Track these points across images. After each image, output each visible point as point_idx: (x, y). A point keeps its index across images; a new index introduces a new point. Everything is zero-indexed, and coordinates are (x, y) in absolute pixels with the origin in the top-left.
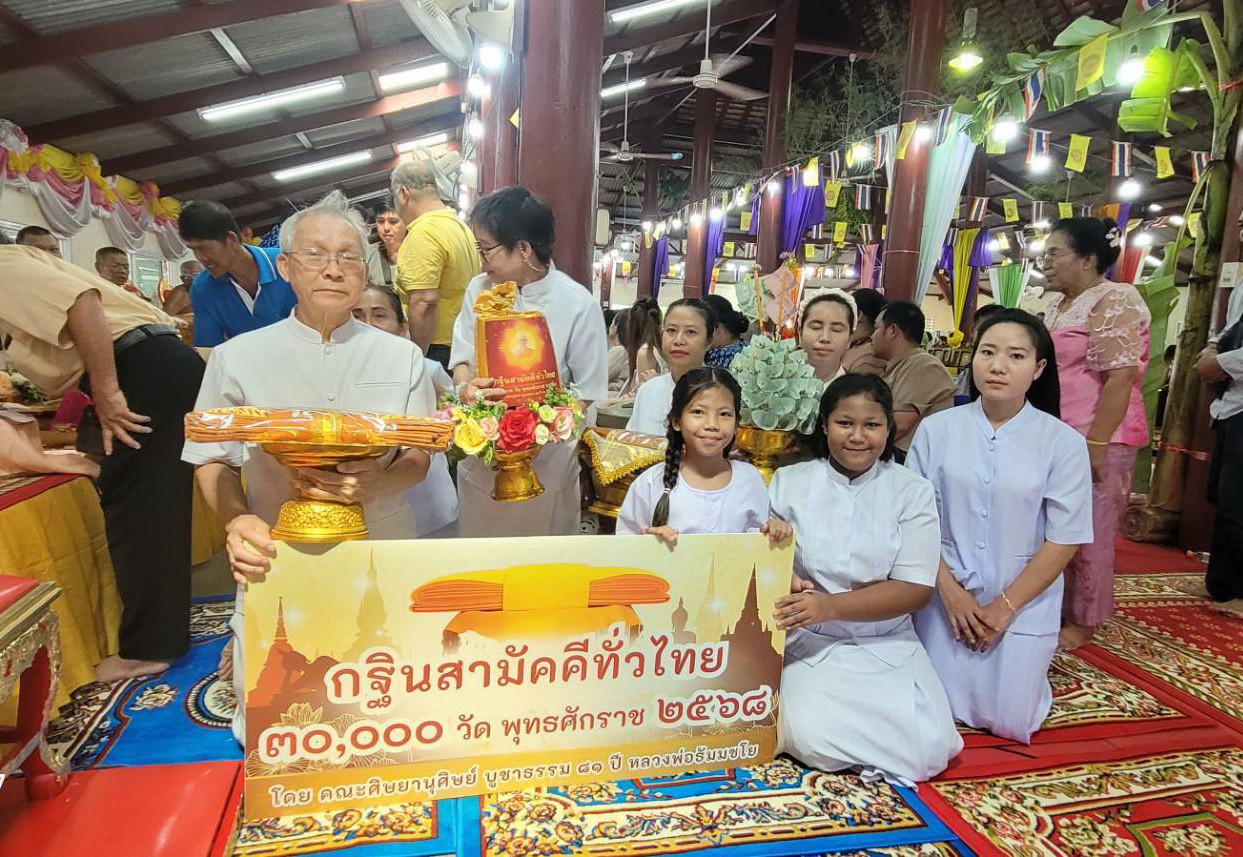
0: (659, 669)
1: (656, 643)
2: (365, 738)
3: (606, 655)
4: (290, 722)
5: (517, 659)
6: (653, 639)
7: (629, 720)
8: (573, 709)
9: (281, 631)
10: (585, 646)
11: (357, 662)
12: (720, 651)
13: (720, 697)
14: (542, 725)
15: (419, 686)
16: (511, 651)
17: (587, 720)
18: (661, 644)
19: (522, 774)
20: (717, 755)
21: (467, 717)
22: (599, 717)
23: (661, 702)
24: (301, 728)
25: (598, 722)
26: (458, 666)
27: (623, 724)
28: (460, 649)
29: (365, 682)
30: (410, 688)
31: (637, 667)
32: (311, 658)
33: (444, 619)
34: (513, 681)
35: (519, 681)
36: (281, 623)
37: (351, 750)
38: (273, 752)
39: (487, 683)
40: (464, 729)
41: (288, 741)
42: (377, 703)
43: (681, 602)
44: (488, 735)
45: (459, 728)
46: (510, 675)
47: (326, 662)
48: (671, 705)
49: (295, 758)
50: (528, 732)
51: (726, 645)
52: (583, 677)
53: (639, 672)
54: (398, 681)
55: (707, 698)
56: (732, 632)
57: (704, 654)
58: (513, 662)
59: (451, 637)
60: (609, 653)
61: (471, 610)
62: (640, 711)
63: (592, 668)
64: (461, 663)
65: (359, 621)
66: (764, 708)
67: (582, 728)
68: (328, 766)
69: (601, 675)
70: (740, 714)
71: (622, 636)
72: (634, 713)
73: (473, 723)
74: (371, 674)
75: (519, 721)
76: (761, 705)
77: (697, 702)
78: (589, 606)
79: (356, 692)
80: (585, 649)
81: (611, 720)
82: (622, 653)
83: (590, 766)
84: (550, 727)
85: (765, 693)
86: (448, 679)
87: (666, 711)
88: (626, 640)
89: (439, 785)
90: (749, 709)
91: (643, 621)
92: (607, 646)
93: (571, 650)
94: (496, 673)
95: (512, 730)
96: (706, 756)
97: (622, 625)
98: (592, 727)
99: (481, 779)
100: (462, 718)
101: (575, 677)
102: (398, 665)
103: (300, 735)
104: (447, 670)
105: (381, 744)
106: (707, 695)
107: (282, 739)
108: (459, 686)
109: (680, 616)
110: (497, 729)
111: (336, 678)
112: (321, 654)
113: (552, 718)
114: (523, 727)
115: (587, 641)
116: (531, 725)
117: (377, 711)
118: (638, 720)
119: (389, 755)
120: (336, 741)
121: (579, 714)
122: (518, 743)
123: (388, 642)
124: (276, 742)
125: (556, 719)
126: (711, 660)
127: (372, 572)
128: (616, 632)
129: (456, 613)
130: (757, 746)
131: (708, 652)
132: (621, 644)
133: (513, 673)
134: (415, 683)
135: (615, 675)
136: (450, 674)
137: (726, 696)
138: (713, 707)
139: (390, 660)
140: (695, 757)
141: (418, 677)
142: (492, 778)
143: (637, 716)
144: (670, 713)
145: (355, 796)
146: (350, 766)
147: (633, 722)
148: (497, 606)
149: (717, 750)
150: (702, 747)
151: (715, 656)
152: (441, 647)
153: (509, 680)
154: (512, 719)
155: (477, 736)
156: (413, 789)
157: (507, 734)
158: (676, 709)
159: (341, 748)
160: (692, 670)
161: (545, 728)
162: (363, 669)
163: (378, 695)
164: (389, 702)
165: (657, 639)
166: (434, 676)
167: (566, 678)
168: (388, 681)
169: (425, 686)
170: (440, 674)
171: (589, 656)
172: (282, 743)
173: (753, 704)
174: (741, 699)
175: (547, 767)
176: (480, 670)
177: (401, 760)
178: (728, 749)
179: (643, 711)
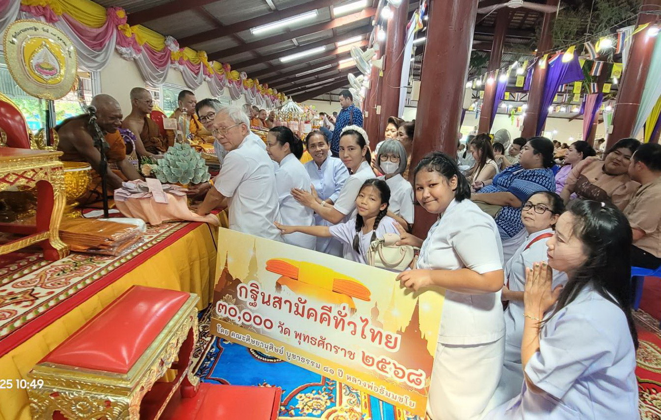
0: (363, 335)
1: (363, 321)
2: (247, 317)
3: (339, 318)
4: (225, 301)
5: (303, 305)
6: (361, 318)
7: (347, 355)
8: (323, 338)
9: (226, 264)
10: (330, 309)
11: (247, 284)
12: (396, 339)
13: (394, 364)
14: (310, 340)
15: (266, 302)
16: (300, 300)
17: (329, 346)
18: (365, 322)
19: (301, 359)
20: (391, 396)
21: (282, 323)
22: (334, 347)
23: (364, 353)
24: (229, 304)
25: (333, 350)
26: (280, 299)
27: (345, 356)
28: (282, 292)
29: (249, 294)
30: (263, 303)
31: (353, 330)
32: (234, 278)
33: (277, 277)
34: (300, 314)
35: (302, 315)
36: (226, 261)
37: (242, 320)
38: (220, 311)
39: (290, 311)
40: (280, 328)
41: (224, 307)
42: (252, 304)
43: (376, 304)
44: (289, 335)
45: (279, 327)
46: (299, 311)
47: (238, 281)
48: (368, 356)
49: (225, 316)
50: (304, 341)
51: (399, 337)
52: (329, 325)
53: (354, 333)
54: (260, 297)
55: (388, 362)
56: (403, 331)
57: (387, 337)
58: (301, 306)
59: (278, 286)
60: (341, 317)
61: (287, 276)
62: (353, 353)
63: (333, 322)
64: (281, 298)
65: (249, 267)
66: (420, 382)
67: (327, 349)
68: (234, 323)
69: (336, 326)
70: (405, 379)
71: (347, 311)
72: (351, 353)
73: (284, 327)
74: (251, 291)
75: (301, 334)
76: (419, 381)
77: (381, 361)
78: (333, 291)
79: (246, 297)
80: (330, 311)
81: (339, 350)
82: (347, 320)
83: (329, 369)
84: (313, 343)
85: (421, 375)
86: (276, 303)
87: (365, 358)
88: (348, 313)
89: (270, 349)
90: (411, 379)
91: (357, 307)
92: (339, 313)
93: (325, 309)
94: (294, 308)
95: (298, 337)
96: (385, 393)
97: (347, 306)
98: (331, 351)
99: (285, 353)
100: (280, 323)
101: (325, 323)
102: (260, 291)
103: (228, 307)
104: (277, 300)
105: (252, 322)
106: (388, 360)
107: (223, 306)
108: (280, 308)
109: (375, 311)
110: (293, 334)
111: (240, 289)
112: (237, 278)
113: (314, 338)
114: (302, 338)
115: (331, 308)
116: (306, 338)
117: (252, 307)
118: (352, 357)
119: (254, 328)
120: (238, 315)
121: (326, 342)
122: (300, 344)
123: (257, 279)
124: (221, 306)
125: (316, 340)
126: (391, 342)
127: (255, 249)
128: (344, 308)
129: (281, 276)
130: (415, 403)
131: (389, 337)
132: (346, 315)
133: (300, 311)
134: (265, 301)
135: (343, 329)
136: (277, 302)
137: (398, 365)
138: (390, 369)
139: (258, 288)
140: (379, 391)
141: (266, 299)
142: (289, 355)
143: (352, 355)
144: (368, 361)
145: (241, 339)
146: (241, 326)
147: (350, 356)
148: (296, 277)
149: (391, 393)
150: (384, 387)
151: (393, 340)
152: (275, 289)
153: (298, 313)
154: (299, 332)
155: (285, 334)
156: (261, 346)
157: (296, 337)
158: (371, 360)
159: (239, 318)
160: (380, 343)
161: (311, 342)
162: (249, 288)
163: (252, 301)
164: (256, 305)
165: (363, 319)
166: (272, 301)
167: (321, 322)
168: (257, 296)
169: (268, 304)
170: (274, 300)
171: (332, 315)
172: (222, 308)
173: (412, 377)
174: (407, 372)
175: (311, 361)
176: (288, 304)
177: (258, 331)
178: (398, 396)
179: (354, 353)
